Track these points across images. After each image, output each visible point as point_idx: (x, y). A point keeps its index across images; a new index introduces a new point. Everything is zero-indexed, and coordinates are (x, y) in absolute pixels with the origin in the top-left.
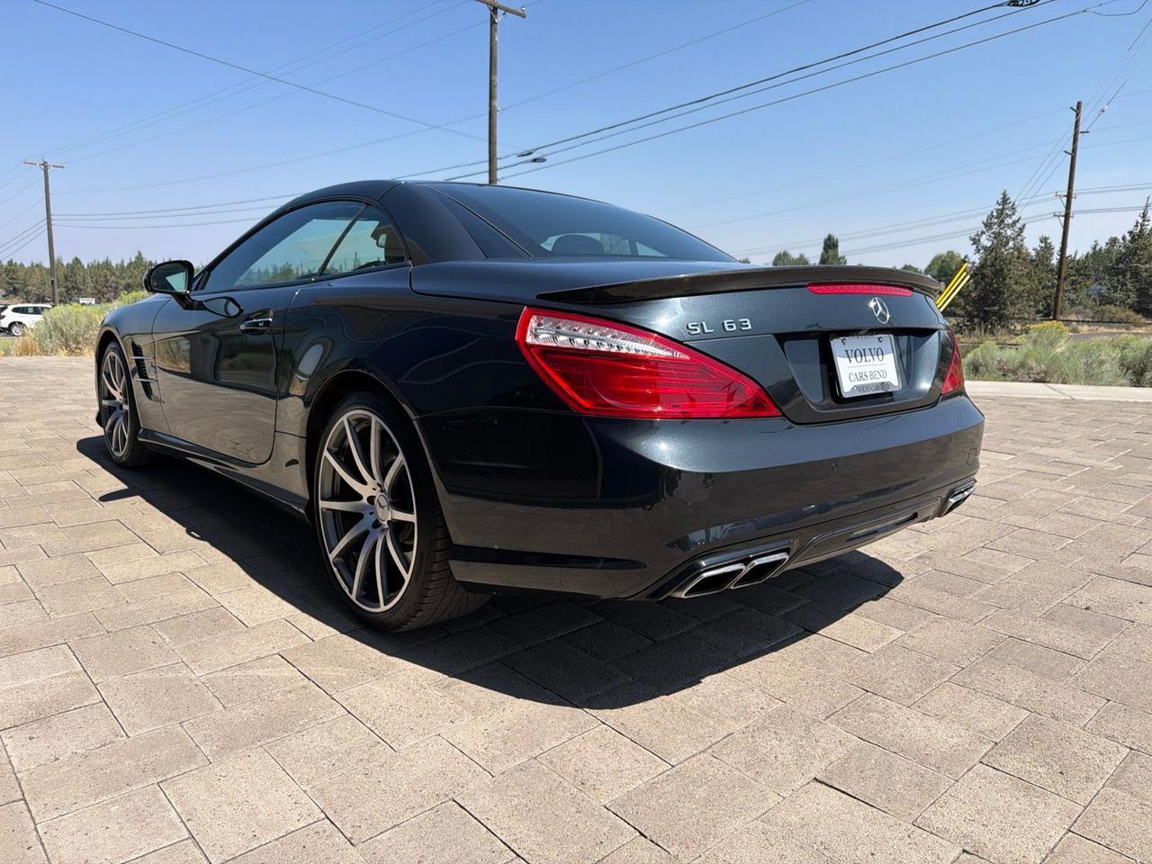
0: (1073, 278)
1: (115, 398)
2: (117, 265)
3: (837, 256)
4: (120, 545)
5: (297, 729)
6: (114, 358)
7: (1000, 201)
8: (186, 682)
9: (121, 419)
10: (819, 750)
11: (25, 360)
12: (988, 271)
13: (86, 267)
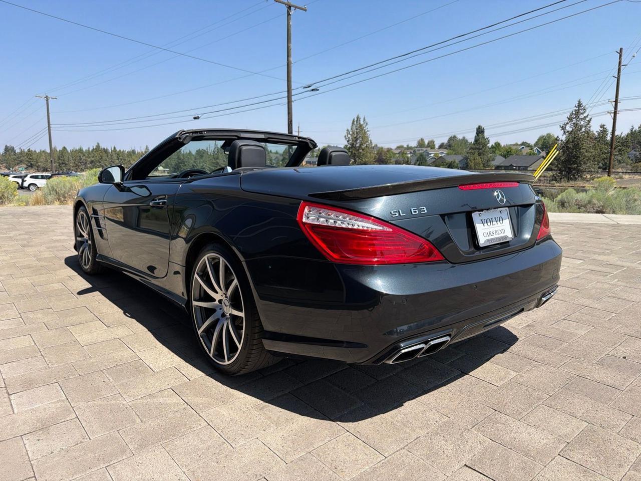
0: (620, 148)
1: (84, 236)
2: (86, 150)
3: (484, 137)
4: (86, 322)
5: (180, 435)
6: (83, 215)
7: (577, 105)
8: (121, 406)
9: (87, 248)
10: (468, 447)
11: (37, 208)
12: (570, 146)
13: (69, 152)
